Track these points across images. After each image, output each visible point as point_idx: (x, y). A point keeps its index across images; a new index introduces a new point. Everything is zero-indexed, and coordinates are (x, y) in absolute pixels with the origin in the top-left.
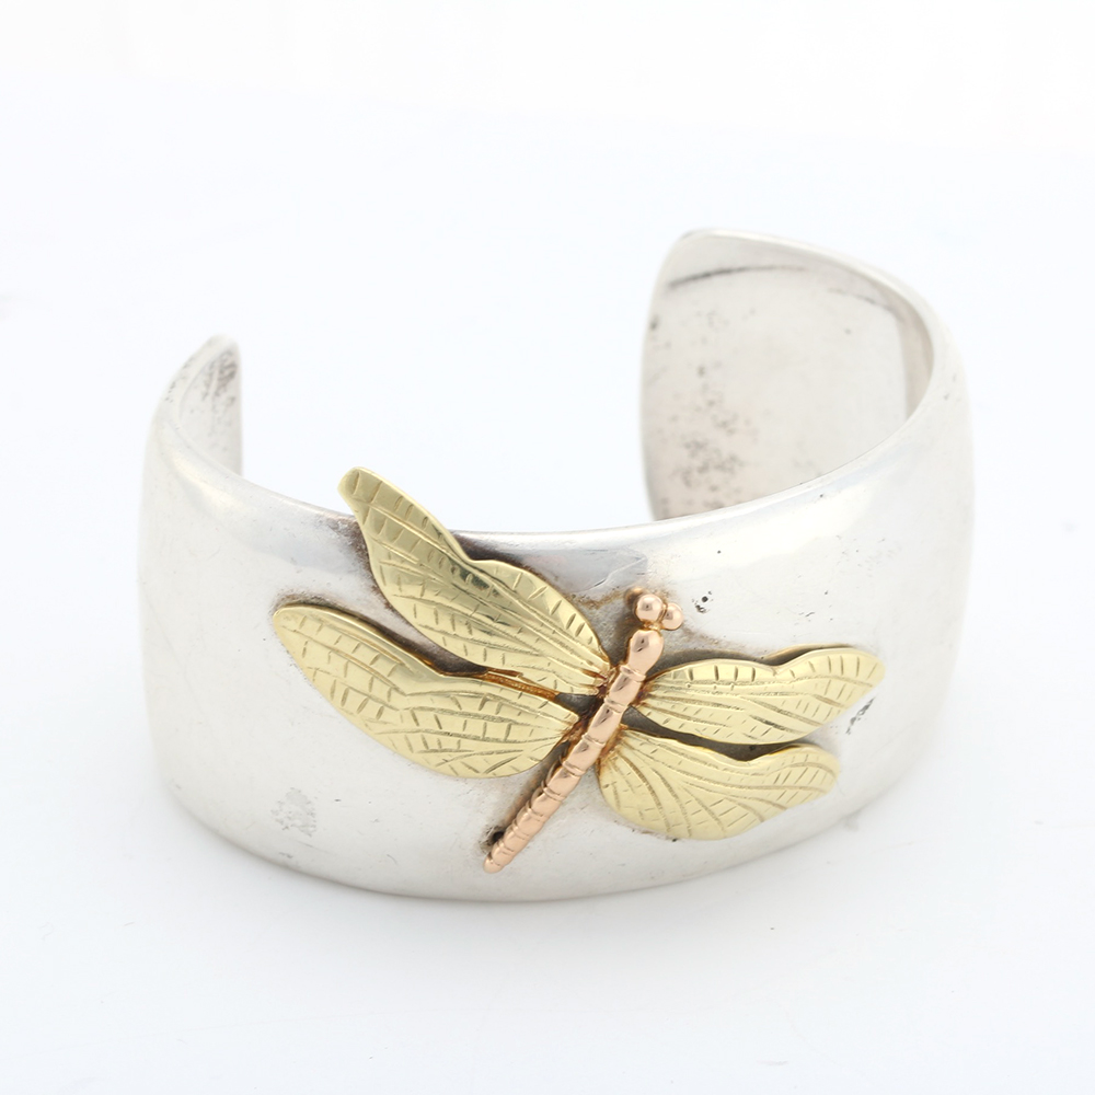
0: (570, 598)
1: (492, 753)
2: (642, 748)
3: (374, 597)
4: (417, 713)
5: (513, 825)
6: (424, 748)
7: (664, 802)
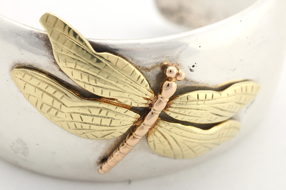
0: (138, 68)
1: (104, 131)
2: (166, 127)
3: (54, 66)
4: (73, 115)
5: (111, 156)
6: (75, 128)
7: (174, 148)
